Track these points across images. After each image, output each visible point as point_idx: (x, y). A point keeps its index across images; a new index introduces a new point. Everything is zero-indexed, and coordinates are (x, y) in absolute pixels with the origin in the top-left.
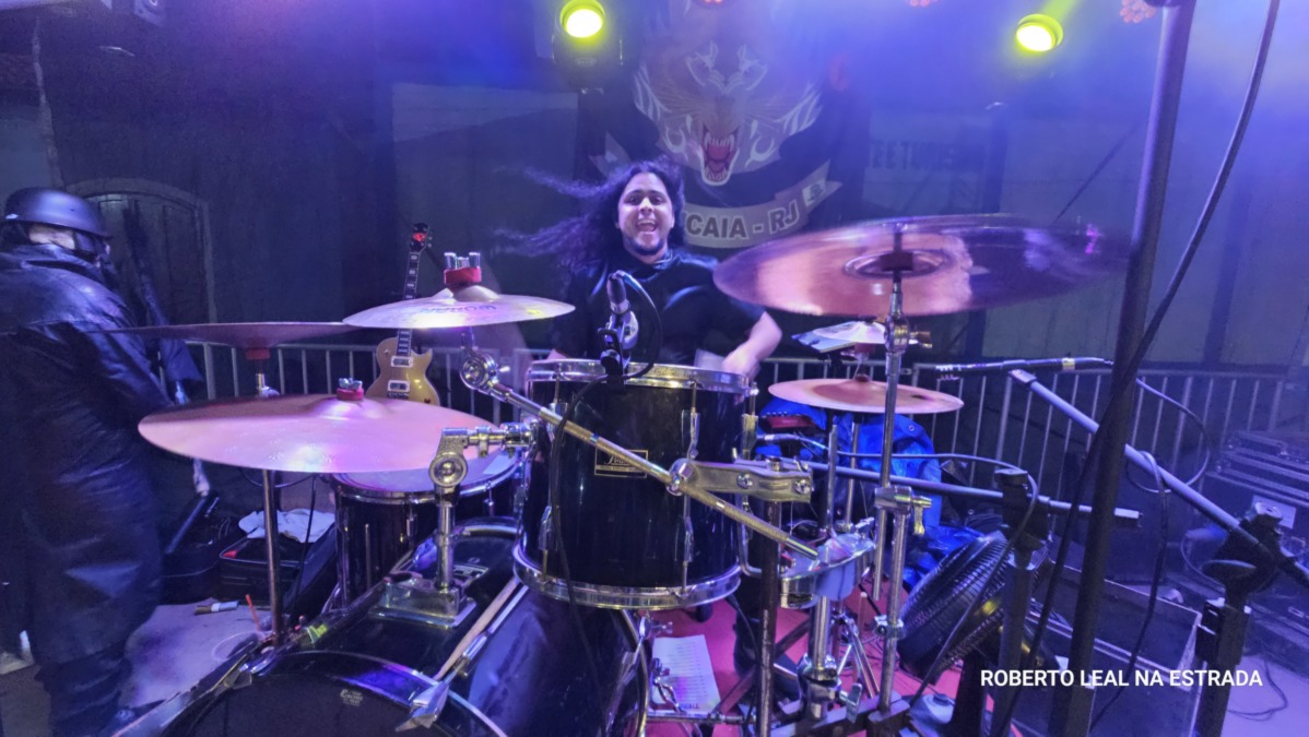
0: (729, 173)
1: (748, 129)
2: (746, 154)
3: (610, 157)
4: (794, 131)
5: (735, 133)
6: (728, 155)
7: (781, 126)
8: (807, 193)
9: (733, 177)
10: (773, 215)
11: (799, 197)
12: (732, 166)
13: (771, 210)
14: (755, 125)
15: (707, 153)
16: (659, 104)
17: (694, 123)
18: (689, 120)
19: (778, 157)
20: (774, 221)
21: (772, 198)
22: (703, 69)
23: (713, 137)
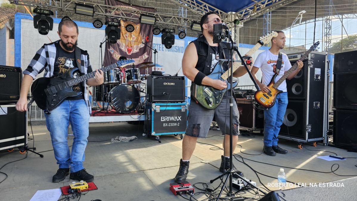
0: (131, 53)
1: (134, 46)
2: (134, 50)
3: (111, 49)
4: (141, 47)
5: (132, 47)
6: (131, 50)
7: (139, 46)
8: (144, 57)
9: (132, 54)
10: (139, 60)
11: (142, 57)
12: (132, 52)
13: (138, 59)
14: (135, 46)
15: (127, 49)
17: (125, 45)
19: (139, 51)
20: (139, 61)
21: (139, 57)
22: (126, 37)
23: (128, 47)
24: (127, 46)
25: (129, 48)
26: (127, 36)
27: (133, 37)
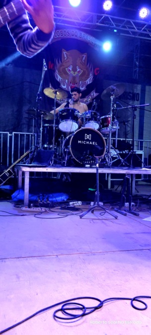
1: (79, 83)
4: (89, 83)
5: (77, 84)
7: (85, 83)
14: (81, 82)
15: (71, 88)
16: (60, 78)
17: (68, 81)
18: (67, 81)
19: (86, 89)
21: (85, 97)
24: (70, 83)
25: (73, 85)
26: (71, 69)
27: (78, 70)
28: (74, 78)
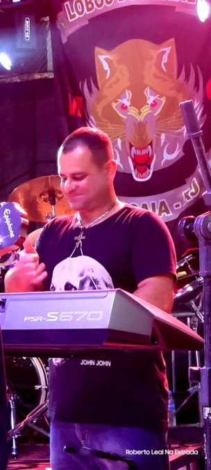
0: (152, 170)
1: (159, 140)
2: (161, 156)
12: (152, 167)
15: (134, 161)
17: (123, 143)
19: (183, 154)
22: (124, 108)
23: (136, 149)
24: (131, 146)
25: (138, 153)
26: (127, 103)
27: (151, 100)
28: (140, 127)
